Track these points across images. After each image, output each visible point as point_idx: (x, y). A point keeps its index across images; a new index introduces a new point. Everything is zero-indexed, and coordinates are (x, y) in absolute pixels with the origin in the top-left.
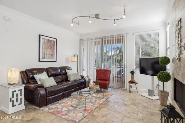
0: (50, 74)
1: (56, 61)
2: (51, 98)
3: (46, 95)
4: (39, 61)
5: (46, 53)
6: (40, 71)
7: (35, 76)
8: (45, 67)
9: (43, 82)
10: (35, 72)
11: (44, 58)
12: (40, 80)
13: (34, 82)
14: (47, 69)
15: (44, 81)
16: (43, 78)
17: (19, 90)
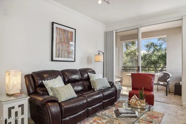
0: (66, 80)
1: (75, 61)
2: (68, 120)
3: (62, 115)
4: (52, 60)
5: (61, 48)
6: (53, 74)
7: (45, 82)
8: (60, 70)
9: (56, 93)
10: (45, 76)
11: (59, 57)
12: (52, 89)
13: (43, 91)
14: (62, 71)
15: (57, 91)
16: (57, 86)
17: (19, 106)
